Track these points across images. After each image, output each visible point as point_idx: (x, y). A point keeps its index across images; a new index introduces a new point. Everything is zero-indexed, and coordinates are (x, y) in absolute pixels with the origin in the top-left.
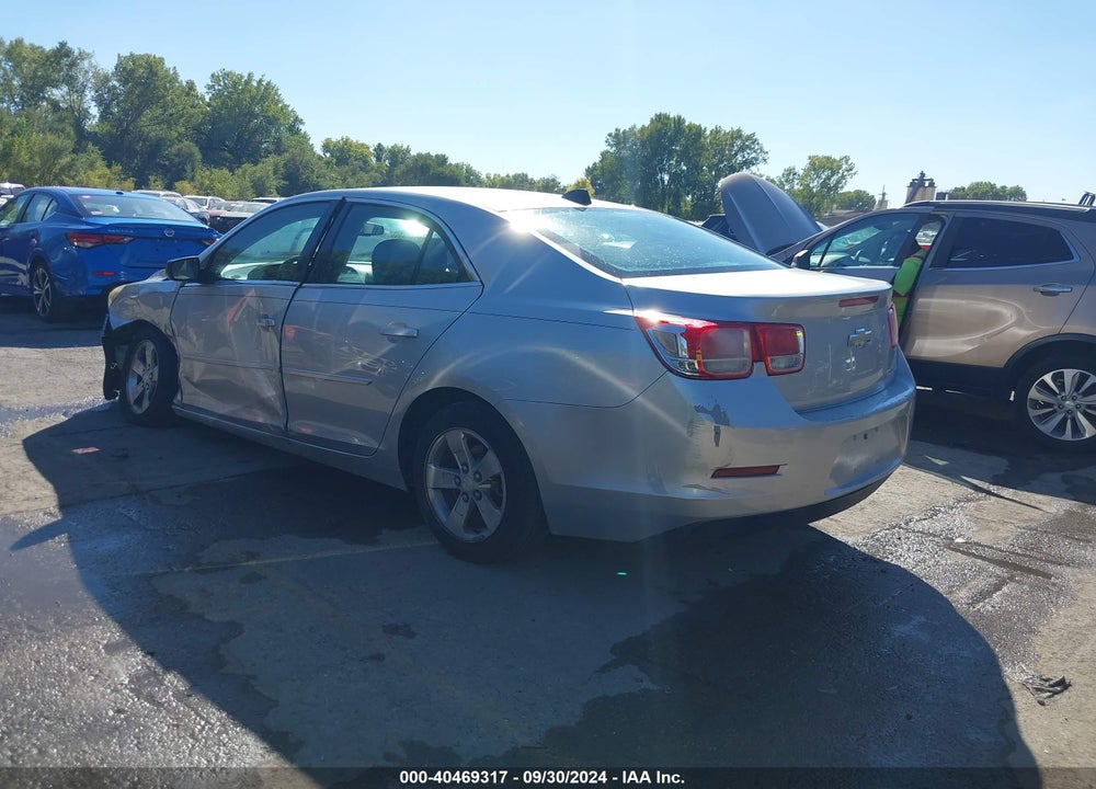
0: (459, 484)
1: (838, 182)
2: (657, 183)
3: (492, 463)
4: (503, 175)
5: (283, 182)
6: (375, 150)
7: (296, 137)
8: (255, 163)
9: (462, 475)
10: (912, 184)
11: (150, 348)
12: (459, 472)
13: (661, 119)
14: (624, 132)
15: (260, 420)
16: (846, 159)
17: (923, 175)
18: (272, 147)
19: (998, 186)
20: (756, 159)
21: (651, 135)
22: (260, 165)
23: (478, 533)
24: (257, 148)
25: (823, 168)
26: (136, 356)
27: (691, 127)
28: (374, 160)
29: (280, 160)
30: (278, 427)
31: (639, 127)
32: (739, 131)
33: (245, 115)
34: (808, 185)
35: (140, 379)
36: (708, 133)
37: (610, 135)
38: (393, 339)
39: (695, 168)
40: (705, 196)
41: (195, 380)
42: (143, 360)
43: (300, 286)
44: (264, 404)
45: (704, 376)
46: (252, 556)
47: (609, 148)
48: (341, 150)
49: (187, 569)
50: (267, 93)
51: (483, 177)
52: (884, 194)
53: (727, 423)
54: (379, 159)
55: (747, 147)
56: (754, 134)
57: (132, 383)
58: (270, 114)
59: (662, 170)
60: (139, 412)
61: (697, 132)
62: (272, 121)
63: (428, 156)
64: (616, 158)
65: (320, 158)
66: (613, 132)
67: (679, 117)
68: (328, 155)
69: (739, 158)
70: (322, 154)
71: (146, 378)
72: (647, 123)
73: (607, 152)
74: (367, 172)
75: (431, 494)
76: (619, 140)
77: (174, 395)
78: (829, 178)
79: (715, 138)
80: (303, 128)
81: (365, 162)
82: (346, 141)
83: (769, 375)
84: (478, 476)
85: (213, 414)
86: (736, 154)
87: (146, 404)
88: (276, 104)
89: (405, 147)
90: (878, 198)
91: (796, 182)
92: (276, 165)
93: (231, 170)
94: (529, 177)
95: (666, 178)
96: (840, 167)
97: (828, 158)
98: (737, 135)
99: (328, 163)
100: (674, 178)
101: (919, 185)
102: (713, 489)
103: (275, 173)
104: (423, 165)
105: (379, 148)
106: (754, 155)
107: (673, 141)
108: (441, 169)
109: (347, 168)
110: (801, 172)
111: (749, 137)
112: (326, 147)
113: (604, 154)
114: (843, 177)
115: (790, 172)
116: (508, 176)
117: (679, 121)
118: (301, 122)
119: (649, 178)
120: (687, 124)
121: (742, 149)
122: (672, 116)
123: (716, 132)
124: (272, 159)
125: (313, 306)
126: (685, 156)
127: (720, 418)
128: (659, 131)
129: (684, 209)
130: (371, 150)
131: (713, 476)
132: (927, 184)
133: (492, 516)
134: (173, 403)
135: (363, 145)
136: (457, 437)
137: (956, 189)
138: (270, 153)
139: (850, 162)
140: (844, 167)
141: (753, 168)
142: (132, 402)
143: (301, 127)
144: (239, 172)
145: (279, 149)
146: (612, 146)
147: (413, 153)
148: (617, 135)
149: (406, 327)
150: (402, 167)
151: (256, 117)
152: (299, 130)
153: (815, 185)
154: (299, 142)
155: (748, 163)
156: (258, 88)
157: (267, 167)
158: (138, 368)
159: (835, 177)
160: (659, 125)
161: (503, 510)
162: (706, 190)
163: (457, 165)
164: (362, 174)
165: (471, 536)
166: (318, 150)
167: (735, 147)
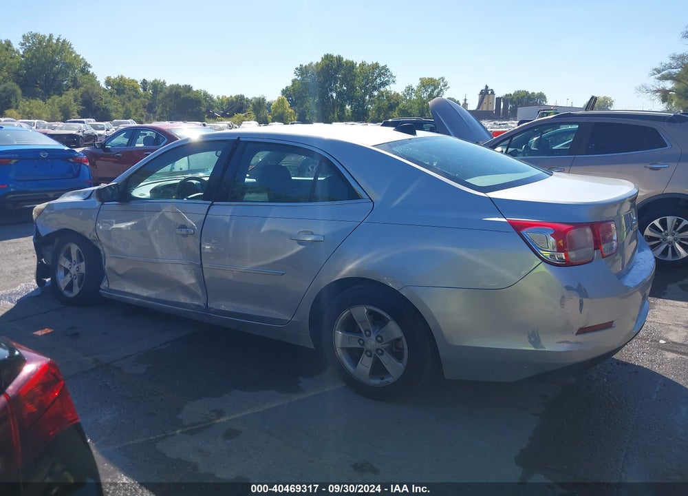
0: (363, 344)
1: (439, 93)
2: (329, 99)
3: (394, 330)
4: (228, 96)
5: (81, 107)
6: (141, 83)
7: (87, 76)
8: (60, 95)
9: (365, 338)
10: (481, 93)
11: (74, 249)
12: (363, 336)
13: (328, 58)
14: (306, 67)
15: (182, 301)
16: (443, 79)
17: (487, 87)
18: (70, 84)
19: (530, 93)
20: (388, 81)
21: (322, 68)
22: (64, 96)
23: (382, 379)
24: (61, 85)
25: (429, 85)
26: (62, 255)
27: (347, 62)
28: (141, 90)
29: (79, 92)
30: (200, 306)
31: (315, 63)
32: (377, 64)
33: (49, 63)
34: (421, 96)
35: (67, 271)
36: (358, 65)
37: (297, 69)
38: (301, 242)
39: (352, 88)
40: (359, 105)
41: (120, 273)
42: (69, 256)
43: (212, 204)
44: (185, 289)
45: (567, 263)
46: (220, 413)
47: (296, 77)
48: (119, 84)
49: (178, 431)
50: (64, 47)
51: (215, 98)
52: (465, 100)
53: (587, 296)
54: (145, 89)
55: (383, 74)
56: (386, 66)
57: (60, 273)
58: (67, 61)
59: (331, 90)
60: (71, 295)
61: (351, 65)
62: (70, 66)
63: (178, 87)
64: (302, 83)
65: (105, 90)
66: (299, 66)
67: (339, 56)
68: (110, 88)
69: (378, 80)
70: (105, 87)
71: (73, 271)
72: (320, 61)
73: (296, 80)
74: (138, 98)
75: (339, 352)
76: (303, 72)
77: (100, 282)
78: (433, 91)
79: (362, 69)
80: (91, 70)
81: (136, 92)
82: (122, 78)
83: (603, 258)
84: (379, 339)
85: (137, 296)
86: (376, 79)
87: (76, 290)
88: (71, 54)
89: (162, 81)
90: (462, 102)
91: (413, 94)
92: (75, 96)
93: (44, 100)
94: (245, 97)
95: (334, 95)
96: (439, 84)
97: (431, 79)
98: (376, 66)
99: (111, 93)
100: (339, 94)
101: (485, 93)
102: (577, 343)
103: (75, 101)
104: (176, 92)
105: (144, 82)
106: (387, 79)
107: (337, 72)
108: (188, 94)
109: (124, 96)
110: (415, 89)
111: (384, 68)
112: (108, 82)
113: (294, 81)
114: (441, 90)
115: (409, 89)
116: (231, 97)
117: (339, 59)
118: (89, 66)
119: (324, 96)
120: (344, 60)
121: (379, 75)
122: (335, 56)
123: (363, 64)
124: (72, 92)
125: (227, 219)
126: (344, 81)
127: (582, 293)
128: (327, 66)
129: (347, 114)
130: (139, 83)
131: (577, 334)
132: (490, 92)
133: (395, 369)
134: (100, 289)
135: (133, 80)
136: (361, 312)
137: (506, 95)
138: (70, 87)
139: (445, 81)
140: (442, 84)
141: (387, 87)
142: (63, 288)
143: (89, 69)
144: (50, 101)
145: (76, 84)
146: (298, 76)
147: (168, 85)
148: (301, 69)
149: (313, 234)
150: (162, 95)
151: (57, 63)
152: (88, 73)
153: (425, 95)
154: (89, 79)
155: (384, 84)
156: (57, 44)
157: (69, 97)
158: (65, 263)
159: (437, 91)
160: (328, 62)
161: (405, 364)
162: (360, 101)
163: (197, 91)
164: (135, 100)
165: (376, 382)
166: (103, 85)
167: (375, 75)
